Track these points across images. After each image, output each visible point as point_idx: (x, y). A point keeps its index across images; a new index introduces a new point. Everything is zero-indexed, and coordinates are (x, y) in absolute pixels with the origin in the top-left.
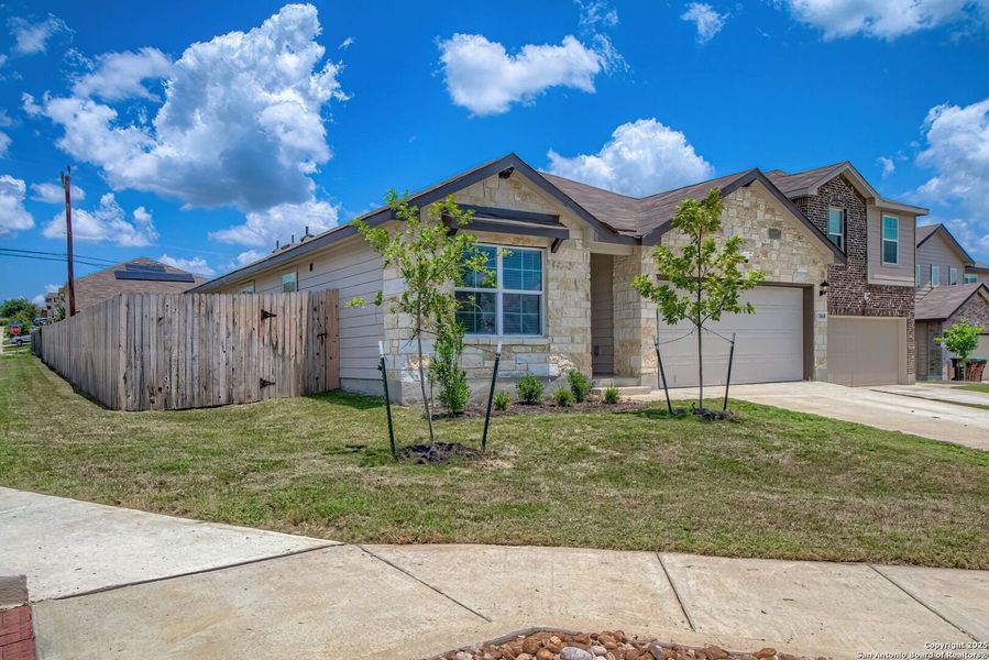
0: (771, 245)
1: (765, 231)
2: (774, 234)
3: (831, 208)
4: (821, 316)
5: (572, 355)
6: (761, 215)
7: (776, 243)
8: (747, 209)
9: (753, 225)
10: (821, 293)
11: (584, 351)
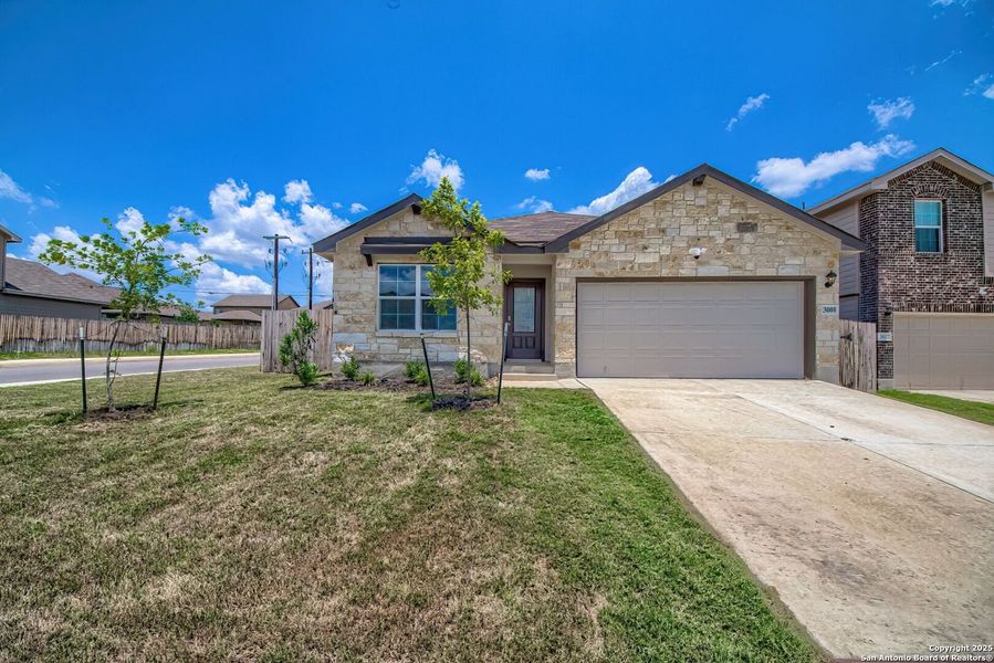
0: (741, 240)
1: (732, 225)
2: (744, 227)
3: (919, 202)
4: (827, 310)
5: (481, 346)
6: (722, 211)
7: (748, 237)
8: (703, 206)
9: (711, 222)
10: (828, 285)
11: (495, 342)
